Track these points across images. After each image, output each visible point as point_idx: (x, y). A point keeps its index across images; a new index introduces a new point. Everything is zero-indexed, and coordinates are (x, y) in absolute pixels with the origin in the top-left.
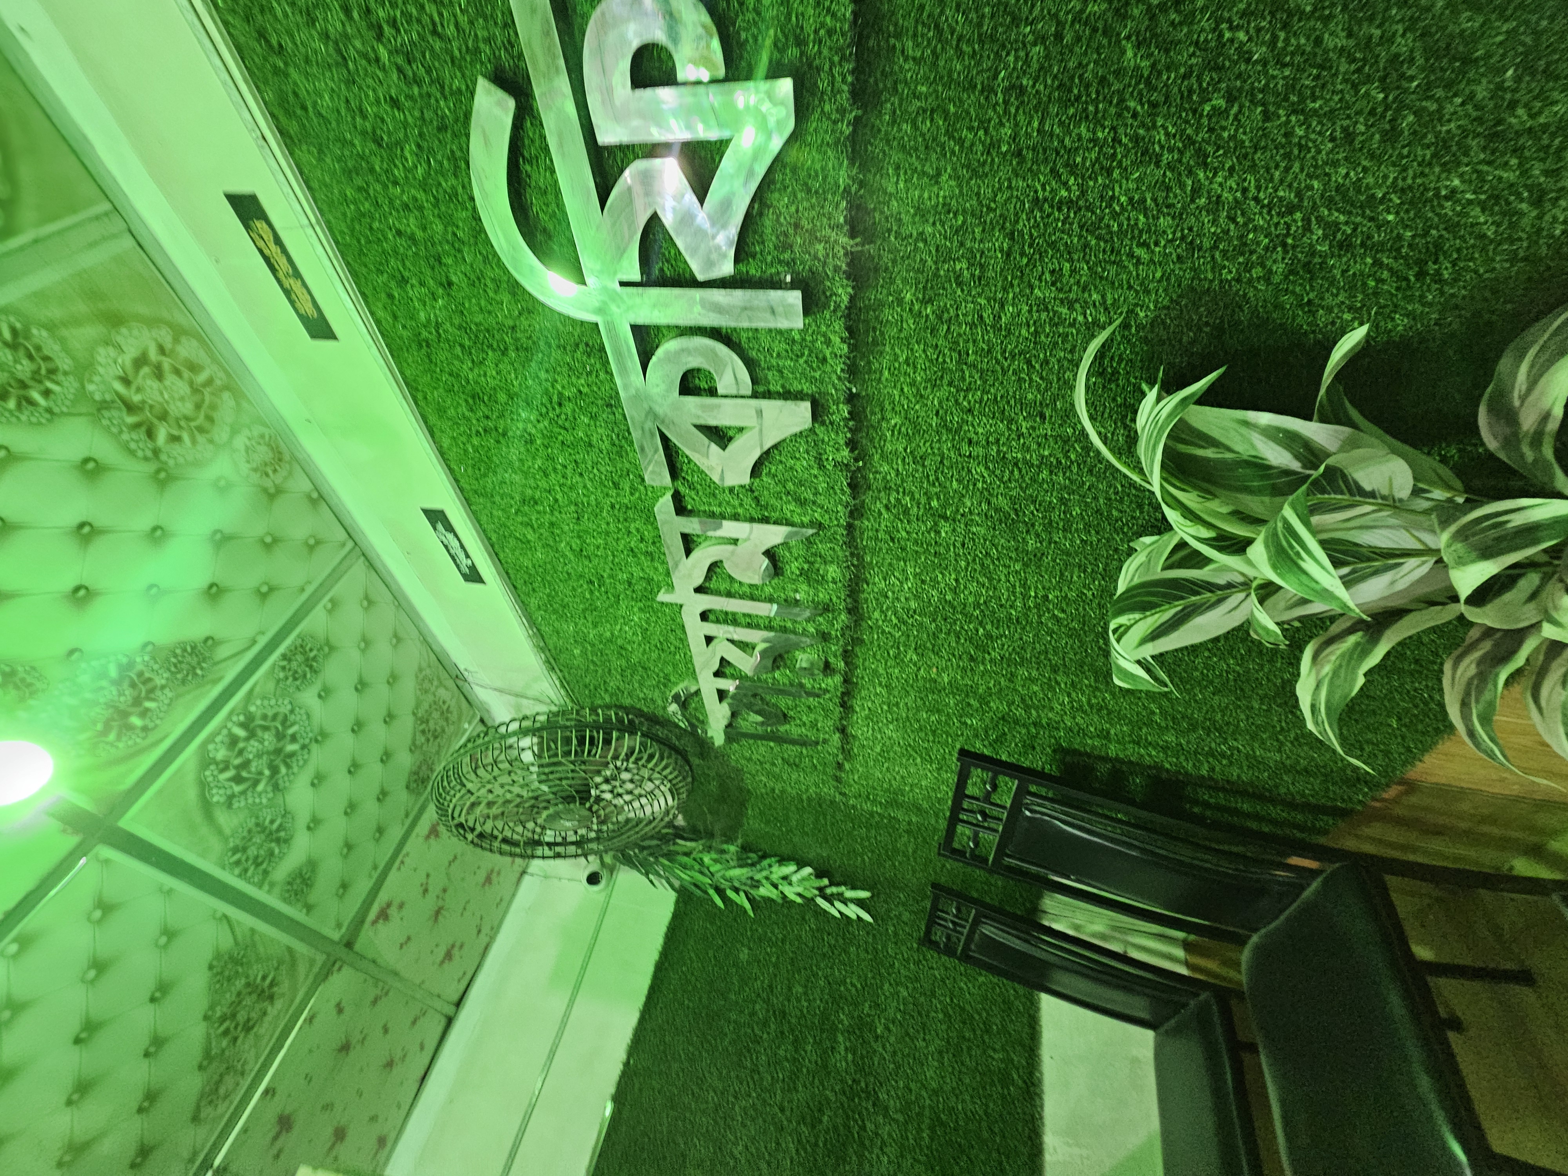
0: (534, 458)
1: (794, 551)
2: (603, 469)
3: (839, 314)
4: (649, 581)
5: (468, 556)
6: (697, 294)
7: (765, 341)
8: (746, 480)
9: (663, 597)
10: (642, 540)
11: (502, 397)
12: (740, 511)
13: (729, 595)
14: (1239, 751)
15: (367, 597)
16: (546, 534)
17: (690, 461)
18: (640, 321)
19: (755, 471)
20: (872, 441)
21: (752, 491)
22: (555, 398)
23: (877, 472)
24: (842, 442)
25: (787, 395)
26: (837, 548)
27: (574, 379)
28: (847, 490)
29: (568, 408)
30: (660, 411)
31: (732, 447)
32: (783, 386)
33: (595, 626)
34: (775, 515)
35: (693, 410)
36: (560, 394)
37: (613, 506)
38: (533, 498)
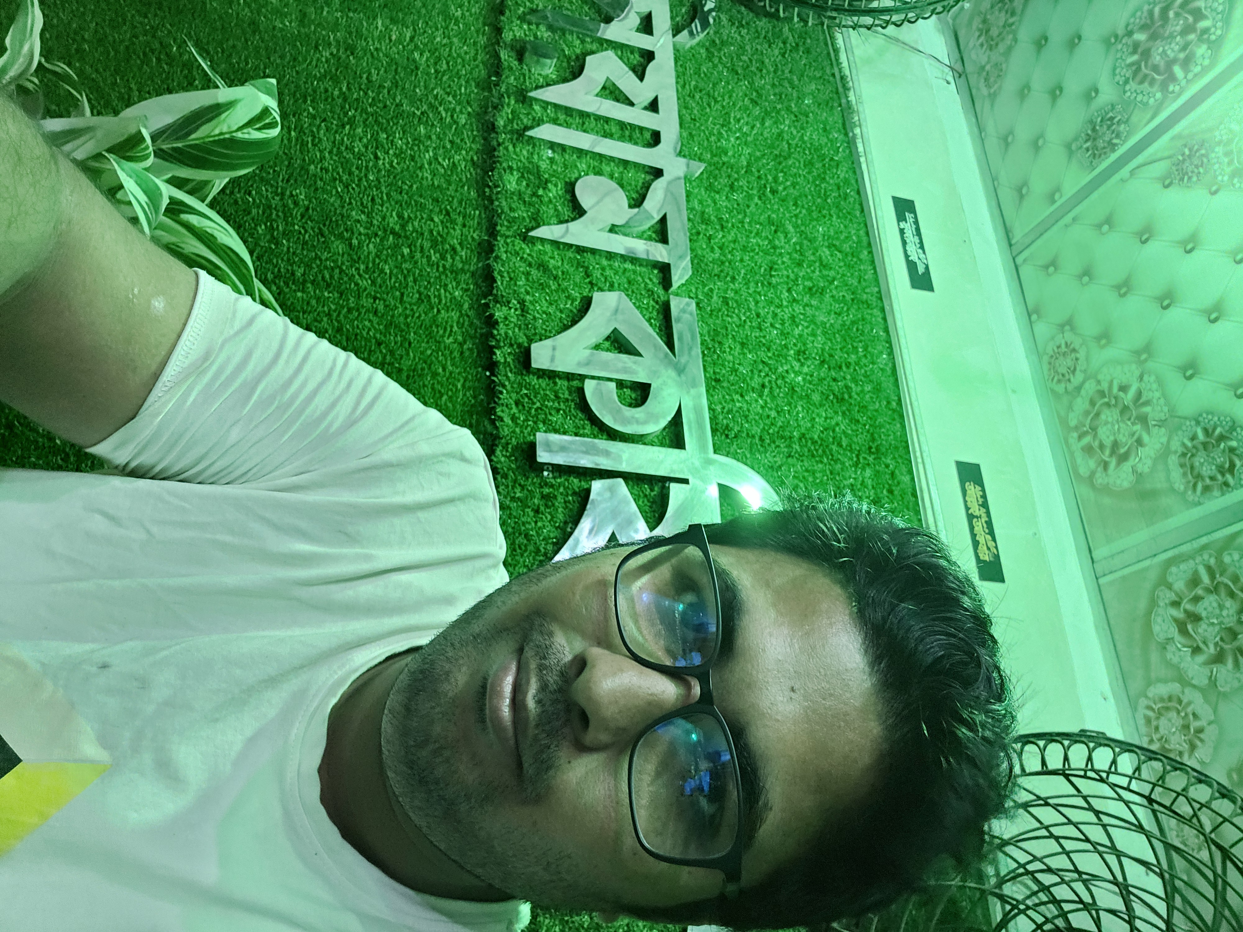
0: (800, 336)
1: (552, 212)
2: (735, 319)
3: (503, 441)
4: (710, 188)
5: (902, 231)
6: (624, 467)
7: (569, 424)
8: (597, 296)
9: (699, 168)
10: (710, 238)
11: (816, 397)
12: (605, 262)
13: (625, 163)
15: (1021, 197)
16: (809, 253)
17: (649, 320)
18: (676, 451)
19: (586, 305)
20: (471, 324)
21: (591, 283)
22: (766, 391)
23: (467, 290)
24: (501, 325)
25: (551, 375)
26: (506, 209)
27: (745, 407)
28: (496, 274)
29: (756, 382)
30: (672, 373)
31: (608, 332)
32: (555, 383)
33: (780, 135)
34: (570, 254)
35: (640, 369)
36: (761, 396)
37: (733, 279)
38: (812, 295)
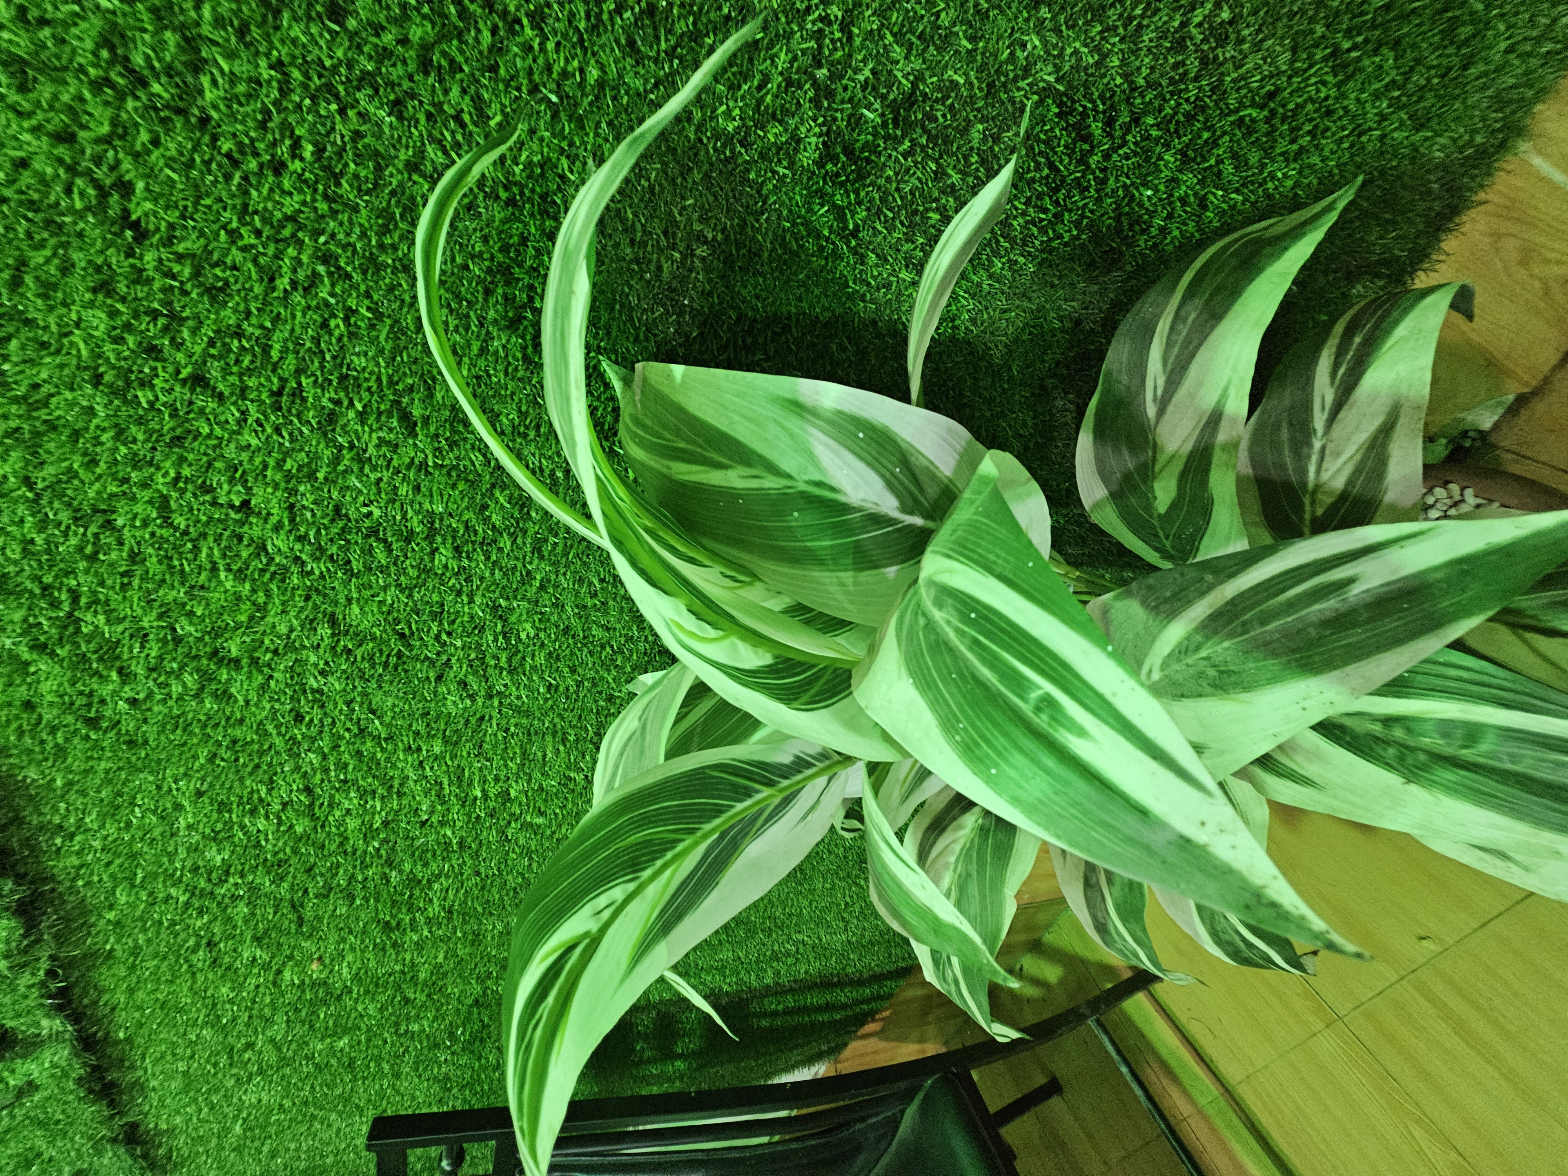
14: (804, 943)
